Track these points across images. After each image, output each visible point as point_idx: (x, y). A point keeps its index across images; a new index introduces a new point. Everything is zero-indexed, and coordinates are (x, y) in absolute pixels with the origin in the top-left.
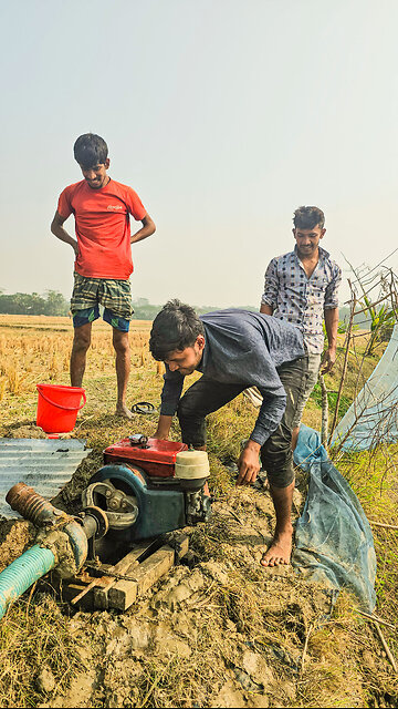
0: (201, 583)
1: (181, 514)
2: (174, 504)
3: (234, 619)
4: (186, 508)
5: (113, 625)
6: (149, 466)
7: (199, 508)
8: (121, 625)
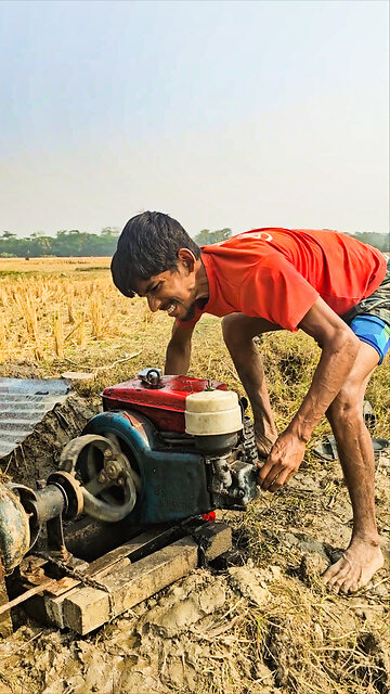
0: (221, 600)
1: (202, 491)
2: (190, 475)
3: (270, 664)
4: (209, 482)
5: (66, 654)
6: (159, 415)
7: (229, 481)
8: (78, 658)
